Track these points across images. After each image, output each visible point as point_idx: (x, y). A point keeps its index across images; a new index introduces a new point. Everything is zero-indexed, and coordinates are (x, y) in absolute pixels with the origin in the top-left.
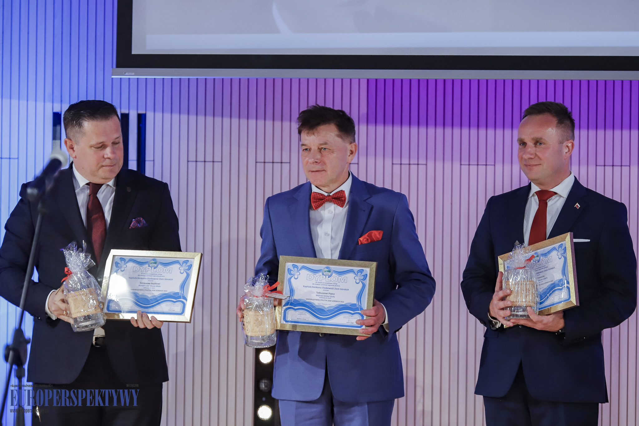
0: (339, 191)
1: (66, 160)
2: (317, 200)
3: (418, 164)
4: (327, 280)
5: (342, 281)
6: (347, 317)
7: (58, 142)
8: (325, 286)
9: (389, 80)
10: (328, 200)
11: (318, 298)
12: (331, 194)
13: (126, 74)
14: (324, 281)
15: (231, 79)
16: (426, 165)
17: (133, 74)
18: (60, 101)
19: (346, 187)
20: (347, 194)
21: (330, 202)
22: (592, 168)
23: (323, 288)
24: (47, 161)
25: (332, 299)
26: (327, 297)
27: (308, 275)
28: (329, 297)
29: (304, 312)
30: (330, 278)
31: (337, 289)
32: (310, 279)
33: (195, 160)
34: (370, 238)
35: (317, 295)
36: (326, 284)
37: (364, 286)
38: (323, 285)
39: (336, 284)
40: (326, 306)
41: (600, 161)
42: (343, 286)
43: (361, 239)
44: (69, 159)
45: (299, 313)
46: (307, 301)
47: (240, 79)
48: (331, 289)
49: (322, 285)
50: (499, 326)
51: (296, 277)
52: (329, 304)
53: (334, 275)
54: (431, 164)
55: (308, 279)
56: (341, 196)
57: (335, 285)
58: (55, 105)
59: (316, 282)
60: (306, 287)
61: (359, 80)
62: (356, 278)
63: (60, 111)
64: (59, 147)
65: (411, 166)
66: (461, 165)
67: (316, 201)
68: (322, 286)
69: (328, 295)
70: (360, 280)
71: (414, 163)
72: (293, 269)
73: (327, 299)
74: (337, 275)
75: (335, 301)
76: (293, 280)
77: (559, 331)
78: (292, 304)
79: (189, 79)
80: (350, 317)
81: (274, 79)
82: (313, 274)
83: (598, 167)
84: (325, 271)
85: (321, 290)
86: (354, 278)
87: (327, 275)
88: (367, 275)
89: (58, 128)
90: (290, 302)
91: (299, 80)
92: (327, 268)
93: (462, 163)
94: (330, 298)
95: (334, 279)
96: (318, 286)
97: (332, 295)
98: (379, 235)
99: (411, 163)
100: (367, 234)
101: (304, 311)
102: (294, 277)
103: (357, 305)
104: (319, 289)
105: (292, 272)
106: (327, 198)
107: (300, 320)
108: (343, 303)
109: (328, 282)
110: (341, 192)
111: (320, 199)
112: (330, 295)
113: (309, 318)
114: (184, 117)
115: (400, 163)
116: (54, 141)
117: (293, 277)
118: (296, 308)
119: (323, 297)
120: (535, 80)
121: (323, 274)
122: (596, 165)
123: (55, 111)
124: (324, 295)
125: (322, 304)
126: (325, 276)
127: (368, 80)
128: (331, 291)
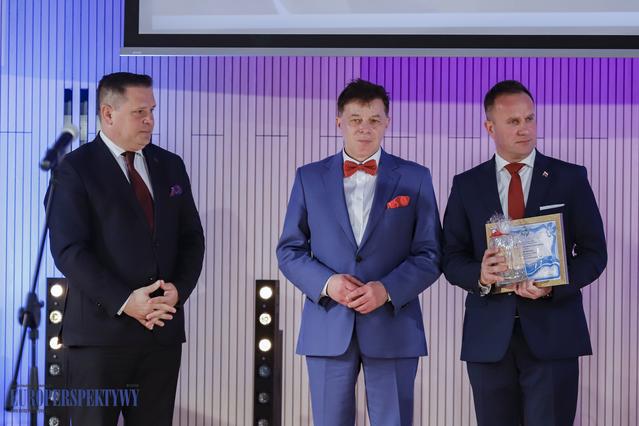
0: (371, 160)
1: (77, 134)
2: (350, 169)
3: (408, 137)
7: (69, 117)
9: (381, 58)
10: (360, 168)
12: (363, 163)
13: (133, 53)
15: (232, 57)
16: (416, 137)
17: (140, 53)
18: (71, 78)
19: (377, 157)
20: (377, 163)
21: (362, 170)
22: (572, 141)
24: (59, 134)
33: (198, 134)
34: (398, 203)
41: (580, 134)
43: (390, 204)
44: (80, 133)
47: (240, 57)
50: (489, 292)
54: (420, 137)
56: (372, 164)
58: (66, 82)
61: (353, 58)
63: (71, 88)
64: (71, 121)
65: (402, 139)
66: (449, 137)
67: (348, 169)
71: (405, 136)
77: (547, 295)
79: (192, 57)
81: (273, 57)
83: (577, 140)
89: (69, 103)
91: (297, 58)
93: (450, 136)
98: (407, 200)
99: (402, 136)
100: (395, 199)
106: (360, 166)
110: (372, 161)
111: (352, 168)
114: (188, 93)
115: (391, 136)
116: (66, 116)
120: (519, 57)
122: (576, 138)
123: (67, 87)
127: (361, 58)
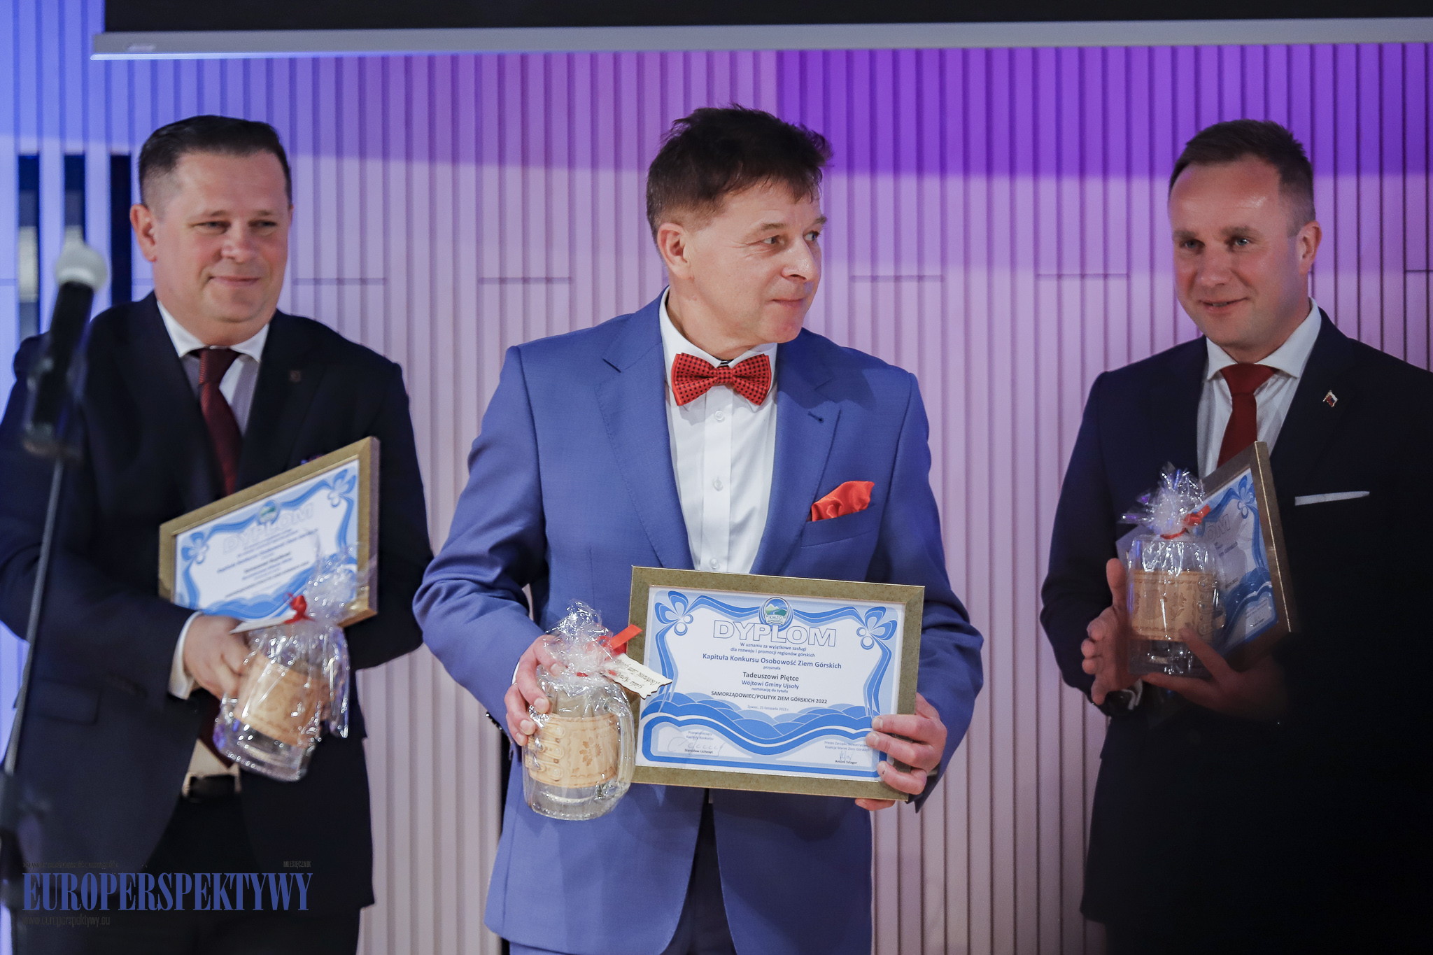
0: (754, 357)
3: (920, 278)
4: (775, 639)
5: (822, 641)
6: (837, 746)
8: (769, 657)
9: (837, 52)
10: (721, 379)
11: (747, 689)
12: (731, 365)
14: (765, 641)
16: (943, 278)
23: (764, 660)
25: (792, 693)
26: (777, 688)
27: (718, 624)
28: (782, 688)
29: (705, 732)
30: (783, 634)
31: (805, 664)
32: (724, 636)
35: (744, 683)
36: (772, 650)
37: (887, 655)
38: (764, 652)
39: (804, 650)
40: (773, 714)
42: (823, 654)
45: (690, 735)
46: (716, 698)
48: (788, 663)
49: (759, 652)
51: (681, 628)
52: (781, 709)
53: (795, 622)
54: (955, 277)
55: (717, 635)
56: (760, 371)
57: (801, 652)
59: (743, 644)
60: (712, 657)
61: (756, 54)
62: (862, 632)
65: (903, 283)
66: (1037, 276)
68: (759, 656)
69: (778, 681)
70: (874, 637)
71: (910, 275)
72: (669, 605)
73: (777, 694)
74: (803, 623)
75: (799, 699)
76: (670, 637)
78: (669, 708)
80: (844, 746)
82: (731, 621)
84: (770, 613)
85: (758, 668)
86: (858, 634)
87: (775, 624)
88: (895, 623)
90: (664, 701)
92: (775, 602)
93: (1041, 272)
94: (785, 691)
95: (797, 635)
96: (747, 655)
97: (791, 683)
99: (901, 274)
101: (707, 730)
102: (675, 627)
103: (867, 713)
104: (751, 663)
105: (668, 615)
106: (720, 374)
107: (694, 756)
108: (825, 706)
109: (778, 644)
110: (756, 359)
111: (699, 377)
112: (783, 681)
113: (721, 748)
115: (871, 275)
117: (673, 628)
118: (681, 718)
119: (764, 687)
121: (763, 622)
124: (767, 680)
125: (762, 707)
126: (767, 628)
127: (780, 54)
128: (787, 670)
